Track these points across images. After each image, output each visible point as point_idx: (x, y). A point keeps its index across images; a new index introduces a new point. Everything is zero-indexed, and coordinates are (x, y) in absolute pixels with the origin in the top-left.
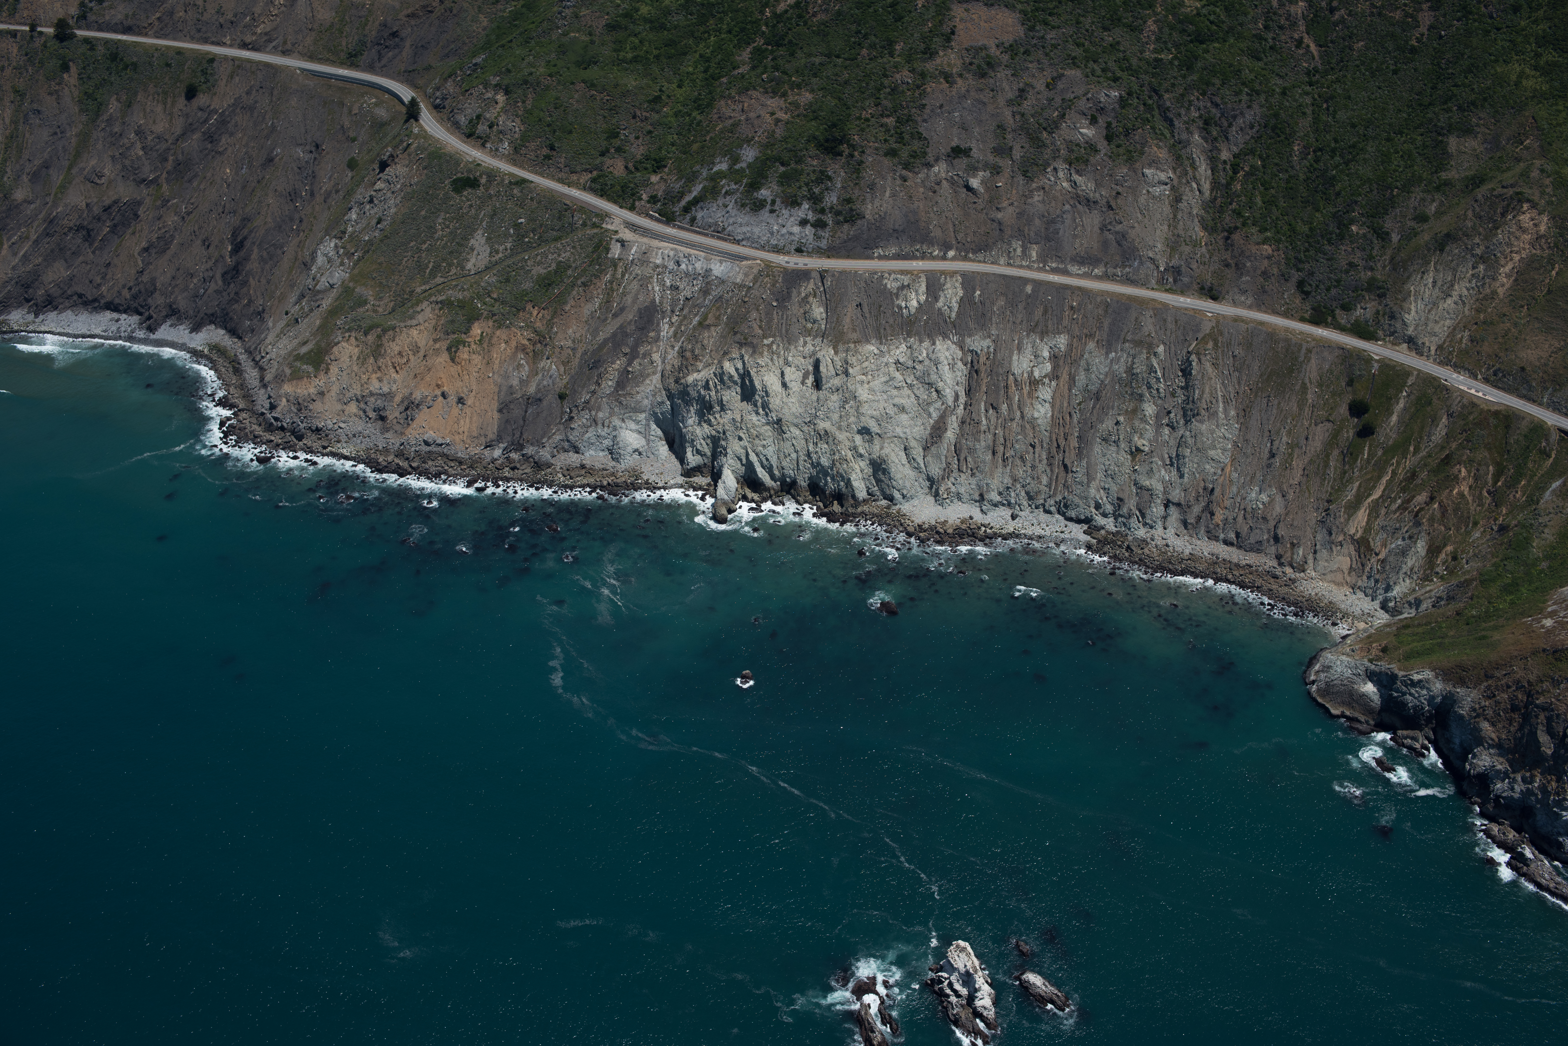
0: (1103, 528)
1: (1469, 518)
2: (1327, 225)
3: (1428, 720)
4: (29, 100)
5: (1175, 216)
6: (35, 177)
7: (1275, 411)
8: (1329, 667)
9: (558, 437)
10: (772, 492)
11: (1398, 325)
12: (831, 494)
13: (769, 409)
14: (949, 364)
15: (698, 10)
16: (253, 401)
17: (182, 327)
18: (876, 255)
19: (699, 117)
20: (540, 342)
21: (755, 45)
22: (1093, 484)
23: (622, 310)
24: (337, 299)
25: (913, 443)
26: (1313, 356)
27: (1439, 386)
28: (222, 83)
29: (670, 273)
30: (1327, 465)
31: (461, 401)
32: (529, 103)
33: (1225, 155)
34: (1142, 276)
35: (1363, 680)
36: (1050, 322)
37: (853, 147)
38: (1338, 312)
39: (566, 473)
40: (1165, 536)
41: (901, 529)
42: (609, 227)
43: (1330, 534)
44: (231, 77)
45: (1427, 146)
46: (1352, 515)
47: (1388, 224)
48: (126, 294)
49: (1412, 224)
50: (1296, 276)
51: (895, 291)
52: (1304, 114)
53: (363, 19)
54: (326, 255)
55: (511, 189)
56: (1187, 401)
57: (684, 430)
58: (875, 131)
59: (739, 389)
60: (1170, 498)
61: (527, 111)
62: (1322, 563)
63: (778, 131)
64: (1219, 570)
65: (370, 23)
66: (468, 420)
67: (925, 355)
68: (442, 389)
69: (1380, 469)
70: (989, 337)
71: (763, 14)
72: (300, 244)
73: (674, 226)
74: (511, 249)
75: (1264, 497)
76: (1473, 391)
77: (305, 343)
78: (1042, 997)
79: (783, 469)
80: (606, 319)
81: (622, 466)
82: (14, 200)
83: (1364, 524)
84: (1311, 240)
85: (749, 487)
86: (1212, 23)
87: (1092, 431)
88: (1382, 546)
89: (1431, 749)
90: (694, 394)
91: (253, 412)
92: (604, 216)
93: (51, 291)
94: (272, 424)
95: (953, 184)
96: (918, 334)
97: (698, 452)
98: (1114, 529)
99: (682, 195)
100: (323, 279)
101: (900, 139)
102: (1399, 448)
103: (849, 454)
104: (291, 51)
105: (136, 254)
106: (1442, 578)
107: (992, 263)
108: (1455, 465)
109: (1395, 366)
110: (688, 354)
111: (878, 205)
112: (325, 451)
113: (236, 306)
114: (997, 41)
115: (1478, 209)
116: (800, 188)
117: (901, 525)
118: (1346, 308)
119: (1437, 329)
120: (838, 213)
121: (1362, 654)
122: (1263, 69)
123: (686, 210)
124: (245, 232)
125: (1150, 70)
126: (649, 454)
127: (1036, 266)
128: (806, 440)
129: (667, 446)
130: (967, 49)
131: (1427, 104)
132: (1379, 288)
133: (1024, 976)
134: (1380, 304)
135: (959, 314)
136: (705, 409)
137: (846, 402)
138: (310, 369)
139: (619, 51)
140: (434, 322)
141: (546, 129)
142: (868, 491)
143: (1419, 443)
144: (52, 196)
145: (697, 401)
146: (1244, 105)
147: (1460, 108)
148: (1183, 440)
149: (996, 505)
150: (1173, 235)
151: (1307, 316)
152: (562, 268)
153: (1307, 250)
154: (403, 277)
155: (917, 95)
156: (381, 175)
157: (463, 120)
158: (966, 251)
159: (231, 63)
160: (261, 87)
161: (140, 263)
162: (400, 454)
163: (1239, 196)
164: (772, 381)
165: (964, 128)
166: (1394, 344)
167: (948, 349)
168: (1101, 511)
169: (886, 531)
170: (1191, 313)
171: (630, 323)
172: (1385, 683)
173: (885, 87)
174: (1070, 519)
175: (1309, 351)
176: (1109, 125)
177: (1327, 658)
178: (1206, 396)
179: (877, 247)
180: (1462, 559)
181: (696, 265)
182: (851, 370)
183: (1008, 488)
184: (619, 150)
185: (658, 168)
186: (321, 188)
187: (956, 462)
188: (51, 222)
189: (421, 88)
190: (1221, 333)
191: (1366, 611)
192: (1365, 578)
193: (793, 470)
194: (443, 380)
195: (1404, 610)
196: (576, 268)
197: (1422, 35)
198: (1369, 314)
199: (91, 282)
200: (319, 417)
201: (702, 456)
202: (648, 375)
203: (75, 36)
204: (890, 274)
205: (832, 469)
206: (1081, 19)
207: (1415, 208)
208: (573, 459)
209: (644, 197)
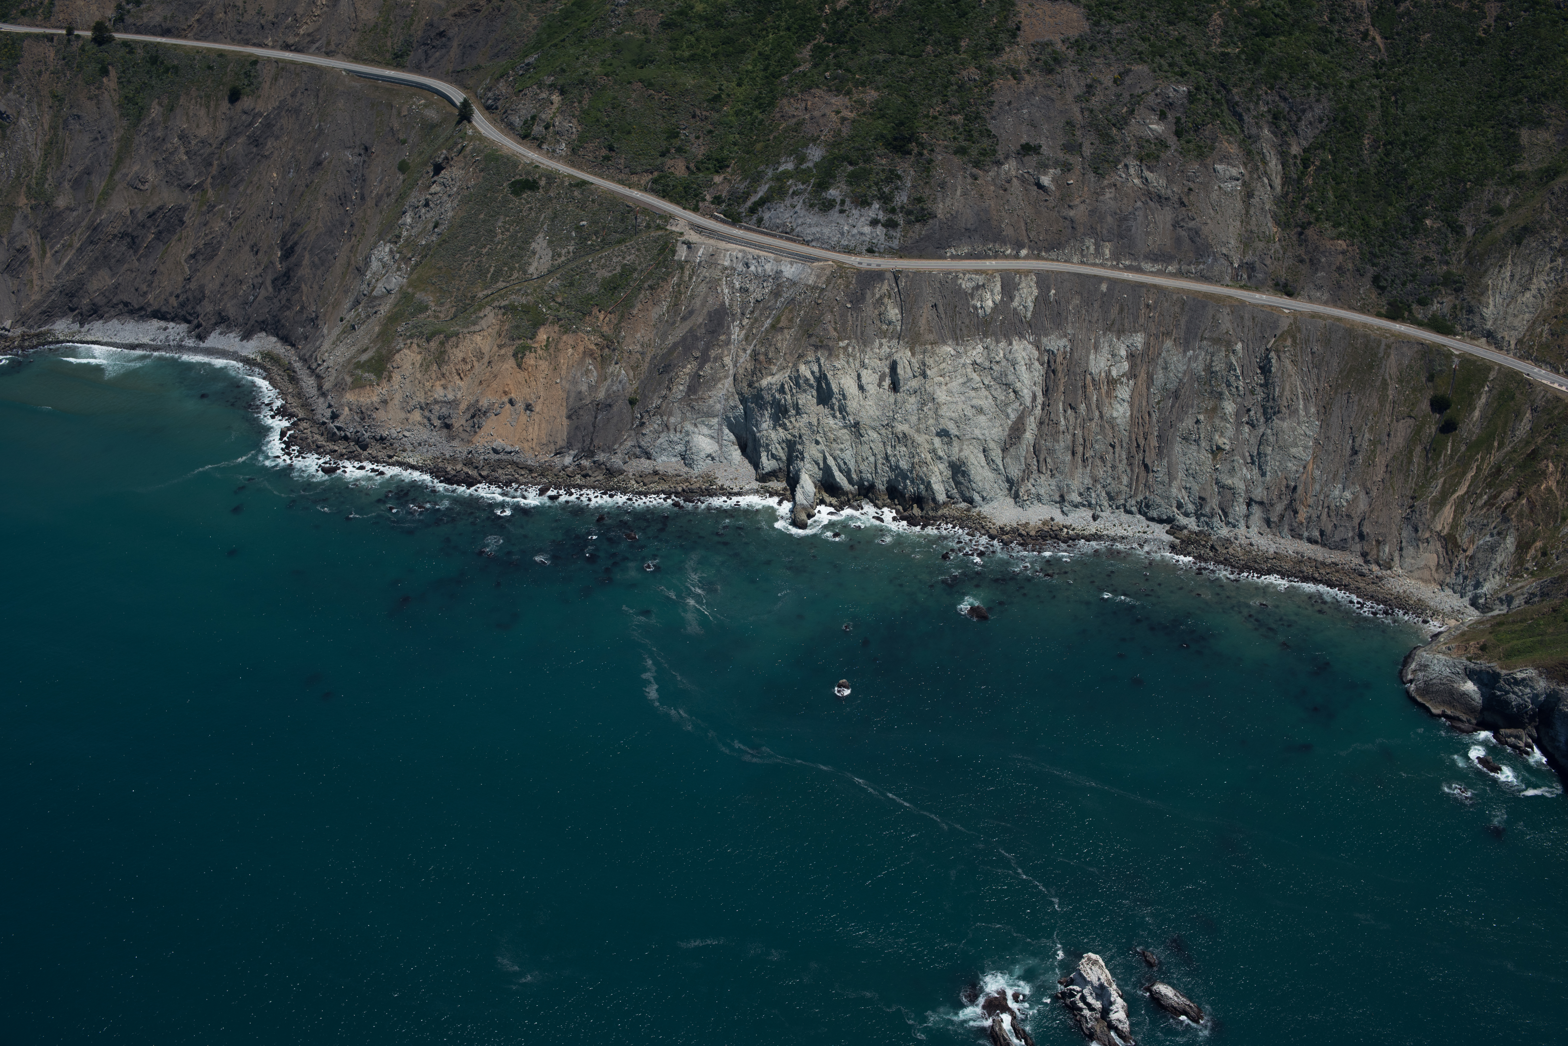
0: (1186, 528)
1: (1557, 513)
2: (1401, 219)
3: (1532, 718)
4: (68, 105)
5: (1247, 212)
6: (76, 184)
7: (1355, 408)
8: (1426, 666)
9: (629, 444)
10: (850, 496)
11: (1477, 320)
12: (910, 497)
13: (846, 412)
14: (1026, 364)
15: (755, 8)
16: (313, 410)
17: (232, 335)
18: (948, 254)
19: (760, 116)
20: (607, 347)
21: (816, 42)
22: (1175, 484)
23: (691, 313)
24: (396, 305)
25: (992, 445)
26: (1393, 352)
27: (1521, 381)
28: (266, 86)
29: (739, 275)
30: (1410, 462)
31: (528, 407)
32: (586, 102)
33: (1295, 150)
34: (1216, 273)
35: (1463, 678)
36: (1126, 320)
37: (922, 145)
38: (1414, 306)
39: (639, 479)
40: (1248, 535)
41: (983, 532)
42: (674, 228)
43: (1416, 531)
44: (275, 79)
45: (1499, 139)
46: (1438, 512)
47: (1462, 217)
48: (173, 301)
49: (1485, 217)
50: (1371, 271)
51: (970, 291)
52: (1373, 107)
53: (408, 19)
54: (381, 260)
55: (571, 191)
56: (1267, 399)
57: (758, 435)
58: (943, 129)
59: (815, 393)
60: (1253, 496)
61: (583, 112)
62: (1409, 561)
63: (844, 130)
64: (1305, 568)
65: (415, 23)
66: (536, 427)
67: (1002, 355)
68: (509, 396)
69: (1464, 464)
70: (1066, 336)
71: (823, 11)
72: (353, 249)
73: (740, 227)
74: (574, 253)
75: (1348, 495)
76: (1556, 386)
77: (365, 351)
78: (1175, 1008)
79: (861, 472)
80: (674, 323)
81: (696, 472)
82: (56, 208)
83: (1451, 520)
84: (1385, 235)
85: (826, 492)
86: (1276, 16)
87: (1172, 430)
88: (1470, 542)
89: (1535, 748)
90: (768, 397)
91: (314, 422)
92: (668, 217)
93: (96, 300)
94: (335, 433)
95: (1023, 182)
96: (994, 334)
97: (774, 456)
98: (1197, 529)
99: (746, 196)
100: (380, 285)
101: (969, 137)
102: (1483, 443)
103: (929, 456)
104: (335, 52)
105: (183, 261)
106: (1532, 574)
107: (1066, 261)
108: (1543, 460)
109: (1475, 362)
110: (762, 358)
111: (950, 204)
112: (390, 461)
113: (287, 313)
114: (1062, 36)
115: (1555, 202)
116: (869, 187)
117: (983, 527)
118: (1423, 302)
119: (1516, 323)
120: (909, 213)
121: (1460, 652)
122: (1329, 62)
123: (753, 210)
124: (295, 237)
125: (1218, 64)
126: (722, 459)
127: (1109, 263)
128: (884, 443)
129: (739, 451)
130: (1032, 45)
131: (1496, 95)
132: (1455, 282)
133: (1155, 987)
134: (1457, 298)
135: (1034, 313)
136: (780, 413)
137: (924, 404)
138: (373, 377)
139: (676, 49)
140: (497, 327)
141: (605, 129)
142: (947, 494)
143: (1503, 438)
144: (95, 203)
145: (772, 405)
146: (1312, 99)
147: (1531, 100)
148: (1265, 438)
149: (1076, 506)
150: (1246, 231)
151: (1383, 311)
152: (627, 271)
153: (1382, 245)
154: (464, 282)
155: (984, 92)
156: (436, 178)
157: (517, 121)
158: (1039, 250)
159: (275, 65)
160: (306, 90)
161: (187, 270)
162: (468, 463)
163: (1311, 191)
164: (849, 384)
165: (1033, 124)
166: (1472, 339)
167: (1024, 349)
168: (1183, 510)
169: (968, 534)
170: (1268, 310)
171: (699, 326)
172: (1486, 681)
173: (952, 84)
174: (1152, 519)
175: (1388, 347)
176: (1178, 120)
177: (1422, 657)
178: (1287, 393)
179: (949, 247)
180: (1552, 554)
181: (766, 267)
182: (928, 372)
183: (1088, 489)
184: (679, 150)
185: (721, 168)
186: (371, 192)
187: (1036, 463)
188: (95, 229)
189: (470, 88)
190: (1299, 330)
191: (1456, 608)
192: (1453, 574)
193: (871, 474)
194: (511, 387)
195: (1494, 607)
196: (642, 271)
197: (1489, 26)
198: (1446, 308)
199: (137, 290)
200: (383, 426)
201: (777, 460)
202: (720, 379)
203: (113, 39)
204: (964, 274)
205: (911, 472)
206: (1146, 13)
207: (1489, 201)
208: (645, 465)
209: (708, 197)
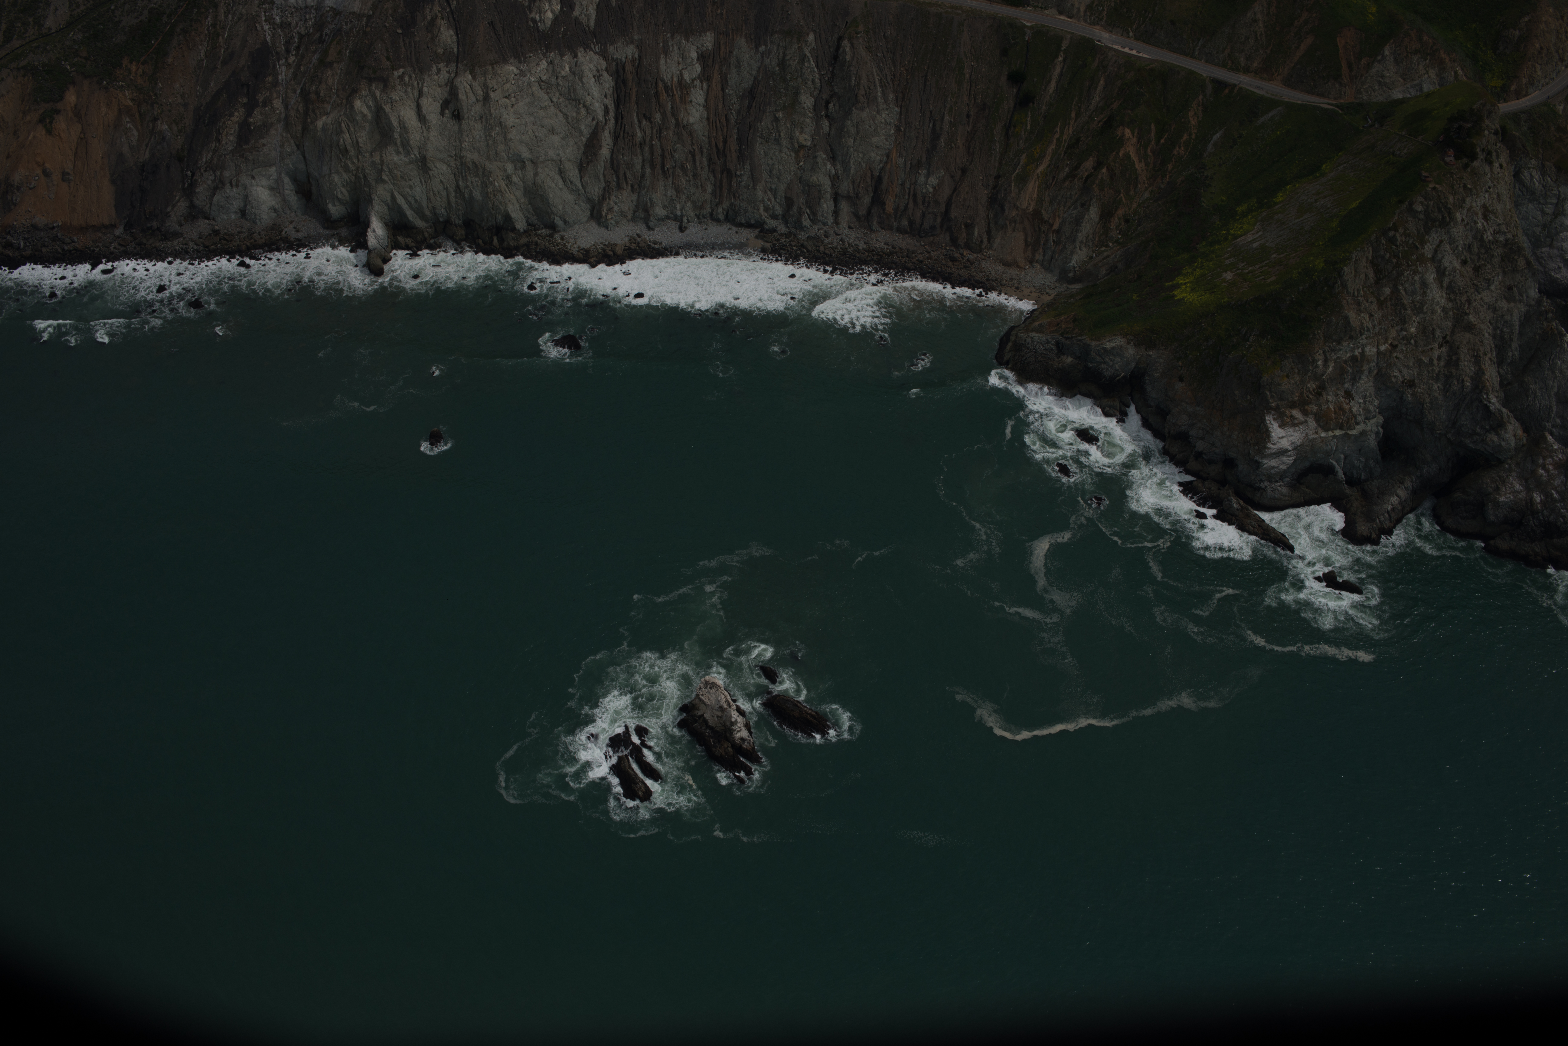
3: (1123, 387)
7: (933, 90)
8: (1019, 345)
9: (183, 205)
13: (410, 146)
14: (594, 76)
20: (145, 101)
22: (760, 187)
23: (232, 55)
25: (568, 165)
26: (967, 30)
27: (1094, 48)
29: (278, 8)
30: (991, 140)
31: (65, 175)
35: (1056, 354)
36: (693, 20)
39: (199, 242)
40: (838, 233)
43: (1003, 210)
46: (1023, 189)
51: (527, 4)
57: (320, 180)
59: (374, 129)
60: (839, 192)
62: (997, 242)
64: (898, 260)
67: (567, 69)
68: (43, 167)
69: (1044, 139)
70: (632, 43)
75: (933, 180)
76: (1126, 50)
79: (434, 208)
80: (215, 68)
83: (1035, 196)
85: (399, 234)
87: (751, 131)
88: (1055, 217)
90: (325, 140)
96: (557, 47)
97: (340, 202)
98: (786, 231)
102: (1061, 115)
103: (503, 184)
106: (1117, 242)
108: (1119, 127)
109: (1048, 32)
110: (313, 97)
117: (566, 252)
121: (1051, 329)
126: (287, 210)
128: (455, 175)
129: (303, 200)
135: (597, 22)
137: (491, 129)
140: (19, 91)
142: (527, 221)
143: (1079, 107)
149: (662, 220)
152: (155, 16)
162: (7, 244)
164: (408, 116)
166: (1043, 9)
167: (591, 61)
168: (771, 213)
171: (243, 69)
172: (1077, 355)
174: (740, 225)
175: (963, 25)
177: (1017, 336)
178: (864, 82)
180: (1134, 221)
182: (492, 95)
183: (672, 200)
187: (615, 180)
190: (871, 15)
191: (1047, 284)
192: (1041, 251)
193: (445, 209)
194: (44, 156)
195: (1084, 280)
196: (171, 14)
201: (344, 205)
202: (272, 124)
205: (486, 203)
208: (204, 226)
